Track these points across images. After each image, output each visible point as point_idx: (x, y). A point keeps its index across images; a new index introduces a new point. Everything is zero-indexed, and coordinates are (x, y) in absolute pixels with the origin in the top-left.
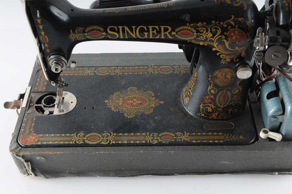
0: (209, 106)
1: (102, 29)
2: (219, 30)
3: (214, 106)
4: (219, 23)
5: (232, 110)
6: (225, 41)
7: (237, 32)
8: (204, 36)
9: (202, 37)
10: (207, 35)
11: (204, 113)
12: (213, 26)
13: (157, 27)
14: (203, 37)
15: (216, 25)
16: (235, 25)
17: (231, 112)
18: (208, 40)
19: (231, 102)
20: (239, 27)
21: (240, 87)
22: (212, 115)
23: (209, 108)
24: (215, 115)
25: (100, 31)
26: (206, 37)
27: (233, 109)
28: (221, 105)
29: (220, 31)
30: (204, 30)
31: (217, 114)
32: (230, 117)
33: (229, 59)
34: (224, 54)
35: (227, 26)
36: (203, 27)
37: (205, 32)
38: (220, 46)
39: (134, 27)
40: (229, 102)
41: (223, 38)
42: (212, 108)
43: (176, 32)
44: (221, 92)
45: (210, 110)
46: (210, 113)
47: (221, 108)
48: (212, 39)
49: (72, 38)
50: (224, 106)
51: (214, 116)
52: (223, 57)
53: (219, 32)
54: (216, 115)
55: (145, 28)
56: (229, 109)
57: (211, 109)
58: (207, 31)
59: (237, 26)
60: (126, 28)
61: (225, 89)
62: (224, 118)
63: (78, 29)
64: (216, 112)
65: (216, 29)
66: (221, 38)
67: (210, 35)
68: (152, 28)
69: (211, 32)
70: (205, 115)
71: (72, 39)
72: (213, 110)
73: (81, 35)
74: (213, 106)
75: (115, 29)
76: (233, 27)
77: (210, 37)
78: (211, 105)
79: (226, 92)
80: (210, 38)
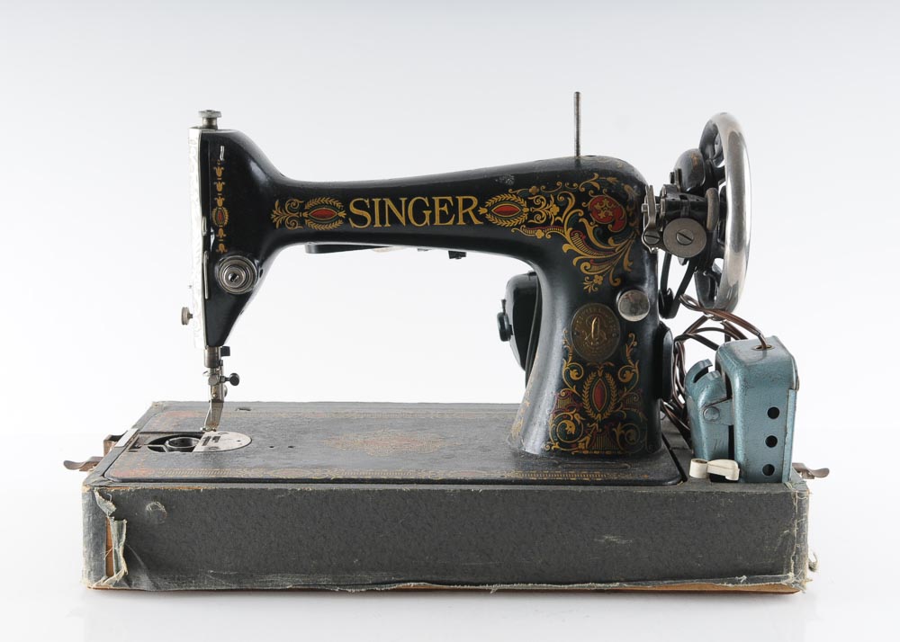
0: (569, 418)
1: (338, 205)
2: (571, 197)
3: (581, 415)
4: (571, 186)
5: (623, 432)
6: (585, 221)
7: (606, 202)
8: (544, 214)
9: (539, 217)
10: (549, 210)
11: (559, 440)
12: (558, 191)
13: (449, 198)
14: (541, 214)
15: (565, 189)
16: (601, 189)
17: (622, 436)
18: (552, 223)
19: (617, 406)
20: (609, 193)
21: (634, 363)
22: (577, 444)
23: (569, 423)
24: (585, 442)
25: (334, 207)
26: (548, 216)
27: (626, 429)
28: (596, 413)
29: (574, 201)
30: (542, 200)
31: (588, 438)
32: (619, 453)
33: (599, 275)
34: (587, 260)
35: (587, 191)
36: (539, 193)
37: (544, 204)
38: (577, 235)
39: (403, 200)
40: (613, 404)
41: (580, 215)
42: (574, 421)
43: (487, 208)
44: (594, 375)
45: (571, 428)
46: (571, 437)
47: (595, 421)
48: (558, 218)
49: (275, 220)
50: (602, 416)
51: (581, 446)
52: (587, 270)
53: (572, 202)
54: (587, 443)
55: (426, 200)
56: (616, 427)
57: (572, 424)
58: (548, 202)
59: (605, 190)
60: (388, 202)
61: (600, 366)
62: (607, 453)
63: (290, 202)
64: (585, 435)
65: (566, 196)
66: (576, 217)
67: (556, 210)
68: (440, 200)
69: (556, 202)
70: (561, 444)
71: (276, 223)
72: (578, 427)
73: (295, 215)
74: (578, 418)
75: (365, 204)
76: (597, 192)
77: (555, 214)
78: (573, 415)
79: (604, 375)
80: (555, 217)
